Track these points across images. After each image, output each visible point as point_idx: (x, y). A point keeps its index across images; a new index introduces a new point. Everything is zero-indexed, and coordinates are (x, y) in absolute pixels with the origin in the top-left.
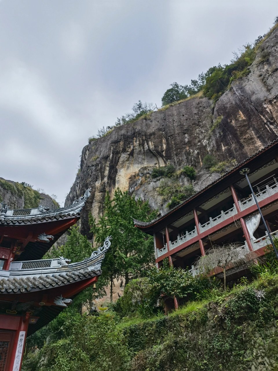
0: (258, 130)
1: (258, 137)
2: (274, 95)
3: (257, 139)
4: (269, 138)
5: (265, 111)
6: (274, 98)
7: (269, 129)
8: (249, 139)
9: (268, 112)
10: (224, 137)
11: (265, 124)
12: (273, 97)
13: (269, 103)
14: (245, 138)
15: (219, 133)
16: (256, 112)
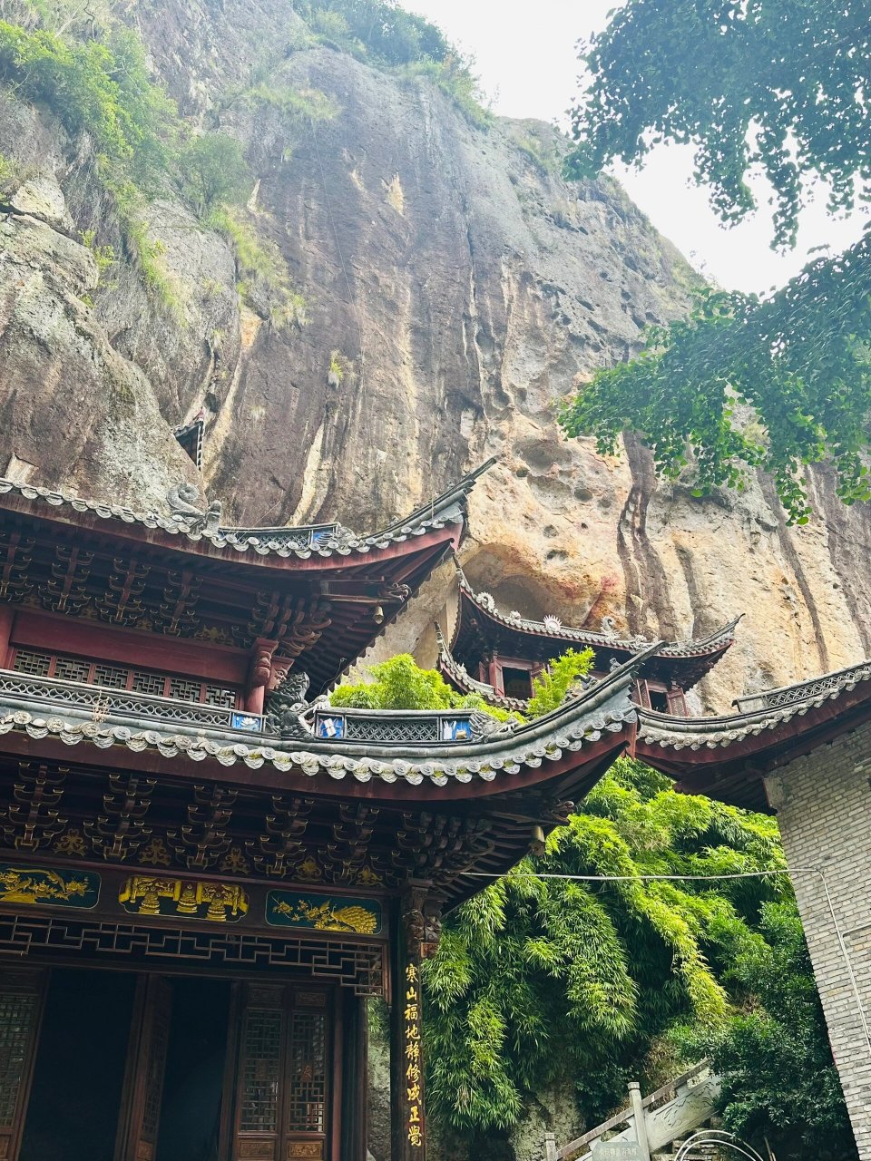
0: (429, 307)
1: (415, 330)
2: (549, 277)
3: (406, 331)
4: (451, 370)
5: (493, 282)
6: (545, 282)
7: (468, 347)
8: (385, 299)
9: (501, 298)
10: (282, 177)
11: (467, 317)
12: (543, 275)
13: (518, 277)
14: (375, 279)
15: (277, 140)
16: (465, 251)
